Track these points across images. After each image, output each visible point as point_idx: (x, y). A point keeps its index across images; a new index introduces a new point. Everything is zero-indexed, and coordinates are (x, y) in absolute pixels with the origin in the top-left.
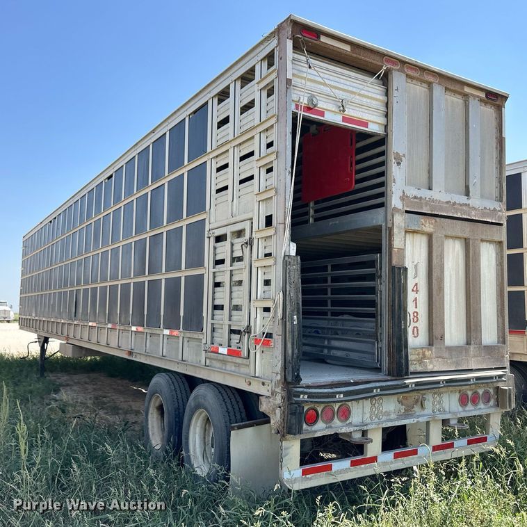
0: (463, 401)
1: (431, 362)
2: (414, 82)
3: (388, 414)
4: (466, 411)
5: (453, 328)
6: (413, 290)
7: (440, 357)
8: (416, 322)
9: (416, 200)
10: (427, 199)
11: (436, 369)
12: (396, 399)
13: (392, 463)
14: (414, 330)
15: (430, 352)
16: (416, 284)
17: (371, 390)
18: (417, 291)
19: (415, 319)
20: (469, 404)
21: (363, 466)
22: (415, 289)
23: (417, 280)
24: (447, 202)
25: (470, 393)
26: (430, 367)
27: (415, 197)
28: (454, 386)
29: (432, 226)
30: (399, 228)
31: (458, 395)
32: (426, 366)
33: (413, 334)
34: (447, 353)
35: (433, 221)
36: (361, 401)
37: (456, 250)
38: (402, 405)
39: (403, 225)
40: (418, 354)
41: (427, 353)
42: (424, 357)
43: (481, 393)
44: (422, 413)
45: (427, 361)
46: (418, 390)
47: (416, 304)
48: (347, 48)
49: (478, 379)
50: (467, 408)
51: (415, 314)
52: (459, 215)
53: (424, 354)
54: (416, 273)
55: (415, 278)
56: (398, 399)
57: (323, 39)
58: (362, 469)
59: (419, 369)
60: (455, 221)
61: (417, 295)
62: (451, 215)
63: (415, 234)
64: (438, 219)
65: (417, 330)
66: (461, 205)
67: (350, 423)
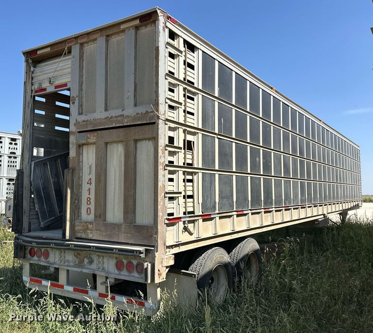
0: (119, 266)
1: (91, 233)
2: (89, 43)
3: (68, 261)
4: (121, 275)
5: (116, 210)
6: (88, 183)
7: (98, 230)
8: (89, 204)
9: (84, 123)
10: (92, 120)
11: (94, 238)
12: (73, 254)
13: (72, 293)
14: (87, 210)
15: (91, 226)
16: (90, 179)
17: (49, 244)
18: (91, 184)
19: (89, 203)
20: (125, 269)
21: (56, 288)
22: (89, 182)
23: (90, 176)
24: (106, 118)
25: (125, 262)
26: (90, 236)
27: (84, 121)
28: (109, 253)
29: (95, 138)
30: (73, 144)
31: (115, 261)
32: (88, 235)
33: (87, 212)
34: (104, 228)
35: (96, 134)
36: (54, 249)
37: (119, 151)
38: (77, 258)
39: (75, 141)
40: (83, 226)
41: (89, 226)
42: (88, 228)
43: (135, 264)
44: (89, 267)
45: (89, 231)
46: (76, 250)
47: (89, 192)
48: (48, 49)
49: (120, 250)
50: (122, 273)
51: (89, 199)
52: (114, 125)
53: (87, 227)
54: (90, 172)
55: (90, 174)
56: (74, 253)
57: (39, 52)
58: (56, 290)
59: (84, 236)
60: (111, 130)
61: (90, 187)
62: (107, 127)
63: (89, 145)
64: (99, 132)
65: (90, 210)
66: (116, 117)
67: (49, 261)
